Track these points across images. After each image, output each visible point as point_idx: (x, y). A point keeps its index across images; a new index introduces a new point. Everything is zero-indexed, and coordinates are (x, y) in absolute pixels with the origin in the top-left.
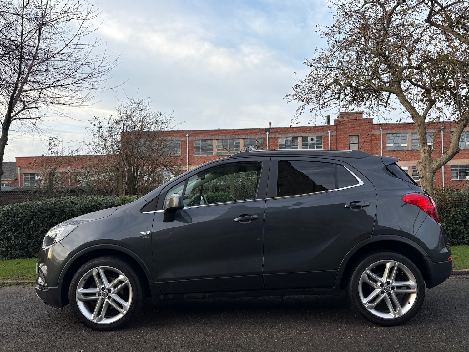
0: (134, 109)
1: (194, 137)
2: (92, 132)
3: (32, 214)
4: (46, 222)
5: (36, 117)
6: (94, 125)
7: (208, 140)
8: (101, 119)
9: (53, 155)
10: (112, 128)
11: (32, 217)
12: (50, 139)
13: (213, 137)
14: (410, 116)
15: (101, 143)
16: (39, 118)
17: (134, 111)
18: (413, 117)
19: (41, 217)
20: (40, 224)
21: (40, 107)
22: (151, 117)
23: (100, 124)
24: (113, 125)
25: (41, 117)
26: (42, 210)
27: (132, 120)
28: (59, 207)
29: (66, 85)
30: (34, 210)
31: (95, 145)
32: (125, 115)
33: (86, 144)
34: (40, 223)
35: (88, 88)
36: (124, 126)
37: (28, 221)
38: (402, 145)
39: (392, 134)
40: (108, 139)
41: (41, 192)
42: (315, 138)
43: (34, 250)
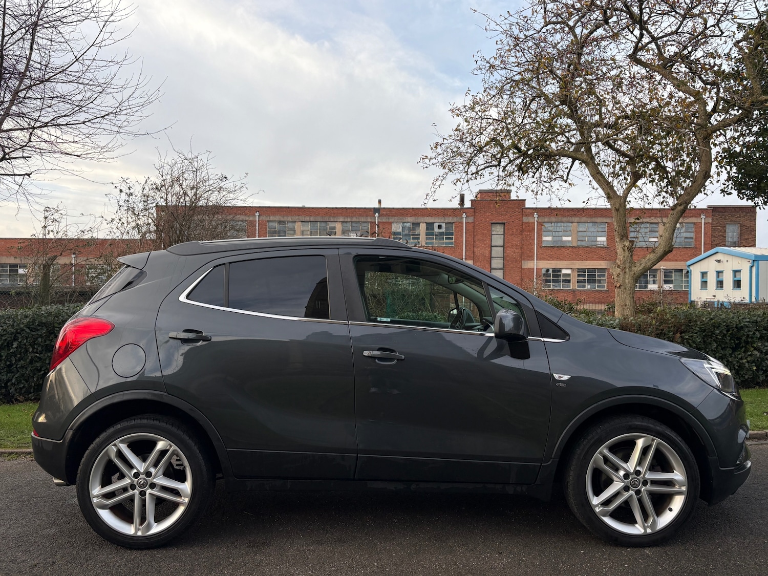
0: (184, 168)
1: (267, 216)
2: (117, 201)
3: (15, 331)
4: (39, 345)
5: (24, 173)
6: (121, 191)
7: (288, 222)
8: (132, 181)
9: (51, 236)
10: (148, 197)
11: (15, 336)
12: (47, 211)
13: (296, 218)
14: (604, 195)
15: (130, 220)
16: (29, 175)
17: (184, 171)
18: (609, 198)
19: (30, 336)
20: (29, 348)
21: (31, 157)
22: (211, 182)
23: (130, 189)
24: (149, 192)
25: (31, 174)
26: (33, 324)
27: (181, 185)
28: (63, 321)
29: (73, 124)
30: (18, 325)
31: (121, 222)
32: (169, 177)
33: (106, 220)
34: (28, 346)
35: (111, 132)
36: (167, 195)
37: (8, 343)
38: (565, 239)
39: (551, 222)
40: (142, 214)
41: (29, 293)
42: (443, 225)
43: (18, 390)
